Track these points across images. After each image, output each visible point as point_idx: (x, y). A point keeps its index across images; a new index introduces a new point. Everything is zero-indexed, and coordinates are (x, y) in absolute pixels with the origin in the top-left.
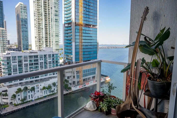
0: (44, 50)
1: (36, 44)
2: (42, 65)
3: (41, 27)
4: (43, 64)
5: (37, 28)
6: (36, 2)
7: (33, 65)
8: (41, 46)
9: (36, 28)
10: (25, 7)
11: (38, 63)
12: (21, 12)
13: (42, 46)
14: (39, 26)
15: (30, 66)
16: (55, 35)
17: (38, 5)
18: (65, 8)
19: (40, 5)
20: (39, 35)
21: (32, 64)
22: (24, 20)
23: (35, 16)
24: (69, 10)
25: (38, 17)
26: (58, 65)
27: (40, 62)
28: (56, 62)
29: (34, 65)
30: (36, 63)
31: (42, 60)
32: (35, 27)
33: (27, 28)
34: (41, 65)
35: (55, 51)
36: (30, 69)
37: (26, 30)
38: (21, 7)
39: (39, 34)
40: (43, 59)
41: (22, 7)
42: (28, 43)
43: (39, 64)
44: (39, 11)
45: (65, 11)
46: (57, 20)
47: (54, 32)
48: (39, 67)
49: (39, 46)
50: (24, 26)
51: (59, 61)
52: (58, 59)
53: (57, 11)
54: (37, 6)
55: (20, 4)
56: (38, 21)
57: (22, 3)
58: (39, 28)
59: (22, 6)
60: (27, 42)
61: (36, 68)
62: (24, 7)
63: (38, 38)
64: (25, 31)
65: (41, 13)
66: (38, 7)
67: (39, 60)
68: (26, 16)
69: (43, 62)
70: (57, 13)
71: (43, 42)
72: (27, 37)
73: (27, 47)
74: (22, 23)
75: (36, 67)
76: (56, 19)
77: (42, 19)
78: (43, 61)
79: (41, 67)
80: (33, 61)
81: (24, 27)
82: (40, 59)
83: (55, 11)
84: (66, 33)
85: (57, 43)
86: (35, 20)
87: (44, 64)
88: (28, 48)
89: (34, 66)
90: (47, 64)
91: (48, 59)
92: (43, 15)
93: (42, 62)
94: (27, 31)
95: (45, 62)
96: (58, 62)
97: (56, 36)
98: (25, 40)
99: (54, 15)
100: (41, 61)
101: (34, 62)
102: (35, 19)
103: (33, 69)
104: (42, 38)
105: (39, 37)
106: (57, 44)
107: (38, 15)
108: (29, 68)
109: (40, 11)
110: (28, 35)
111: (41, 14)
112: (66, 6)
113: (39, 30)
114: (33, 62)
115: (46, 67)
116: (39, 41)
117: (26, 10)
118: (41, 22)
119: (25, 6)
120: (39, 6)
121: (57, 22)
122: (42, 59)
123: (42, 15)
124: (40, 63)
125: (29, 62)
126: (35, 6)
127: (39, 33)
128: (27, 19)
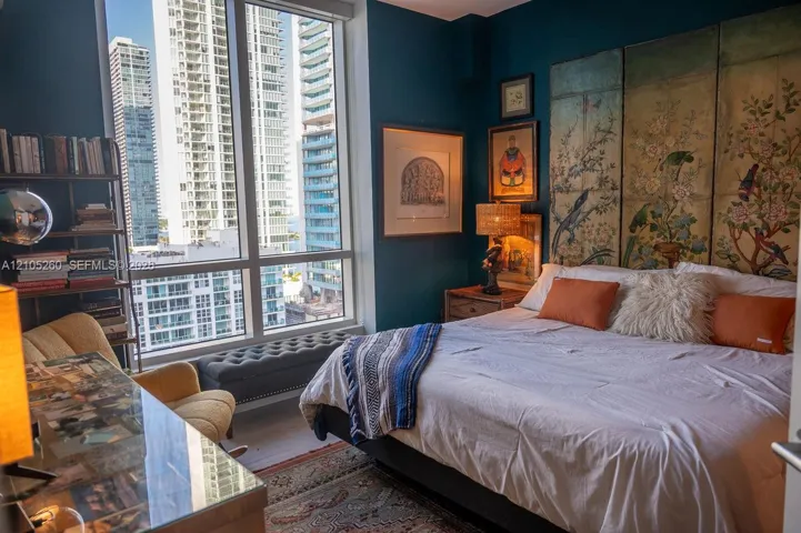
0: (214, 244)
1: (185, 215)
2: (206, 308)
3: (204, 140)
4: (208, 305)
5: (187, 144)
6: (180, 32)
7: (165, 311)
8: (206, 223)
9: (183, 145)
10: (143, 58)
11: (186, 301)
12: (124, 80)
13: (211, 224)
14: (195, 136)
15: (151, 313)
16: (265, 172)
17: (189, 46)
18: (303, 52)
19: (197, 46)
20: (197, 175)
21: (163, 304)
22: (135, 115)
23: (176, 92)
24: (322, 63)
25: (192, 96)
26: (278, 306)
27: (197, 297)
28: (268, 293)
29: (172, 310)
30: (179, 300)
31: (207, 285)
32: (179, 141)
33: (150, 148)
34: (201, 309)
35: (269, 244)
36: (151, 328)
37: (146, 156)
38: (122, 55)
39: (197, 170)
40: (211, 282)
41: (128, 56)
42: (155, 211)
43: (193, 302)
44: (193, 72)
45: (304, 66)
46: (275, 106)
47: (262, 160)
48: (194, 317)
49: (200, 223)
50: (139, 141)
51: (282, 287)
52: (277, 278)
53: (273, 69)
54: (184, 51)
55: (119, 44)
56: (193, 117)
57: (128, 41)
58: (195, 146)
59: (127, 50)
60: (153, 207)
61: (179, 324)
62: (137, 57)
63: (191, 188)
64: (141, 162)
65: (202, 79)
66: (189, 55)
67: (192, 287)
68: (145, 95)
69: (208, 296)
70: (276, 77)
71: (214, 204)
72: (153, 189)
73: (154, 232)
74: (128, 127)
75: (180, 319)
76: (269, 105)
77: (208, 108)
78: (210, 290)
79: (199, 316)
80: (167, 292)
81: (140, 145)
82: (197, 282)
83: (267, 68)
84: (310, 164)
85: (276, 208)
86: (178, 111)
87: (216, 304)
88: (156, 237)
89: (169, 313)
90: (228, 302)
91: (231, 280)
92: (213, 90)
93: (205, 294)
94: (150, 162)
95: (217, 296)
96: (277, 291)
97: (272, 177)
98: (143, 201)
99: (261, 85)
100: (203, 291)
101: (170, 295)
102: (180, 105)
103: (165, 326)
104: (210, 190)
105: (197, 185)
106: (277, 214)
107: (191, 87)
108: (146, 324)
109: (200, 71)
110: (154, 178)
111: (203, 83)
112: (306, 43)
113: (196, 156)
114: (164, 295)
115: (223, 317)
116: (199, 204)
117: (143, 67)
118: (203, 120)
119: (141, 53)
120: (194, 52)
121: (274, 114)
122: (207, 281)
123: (207, 89)
124: (198, 301)
125: (149, 297)
126: (178, 51)
127: (196, 165)
128: (149, 108)
